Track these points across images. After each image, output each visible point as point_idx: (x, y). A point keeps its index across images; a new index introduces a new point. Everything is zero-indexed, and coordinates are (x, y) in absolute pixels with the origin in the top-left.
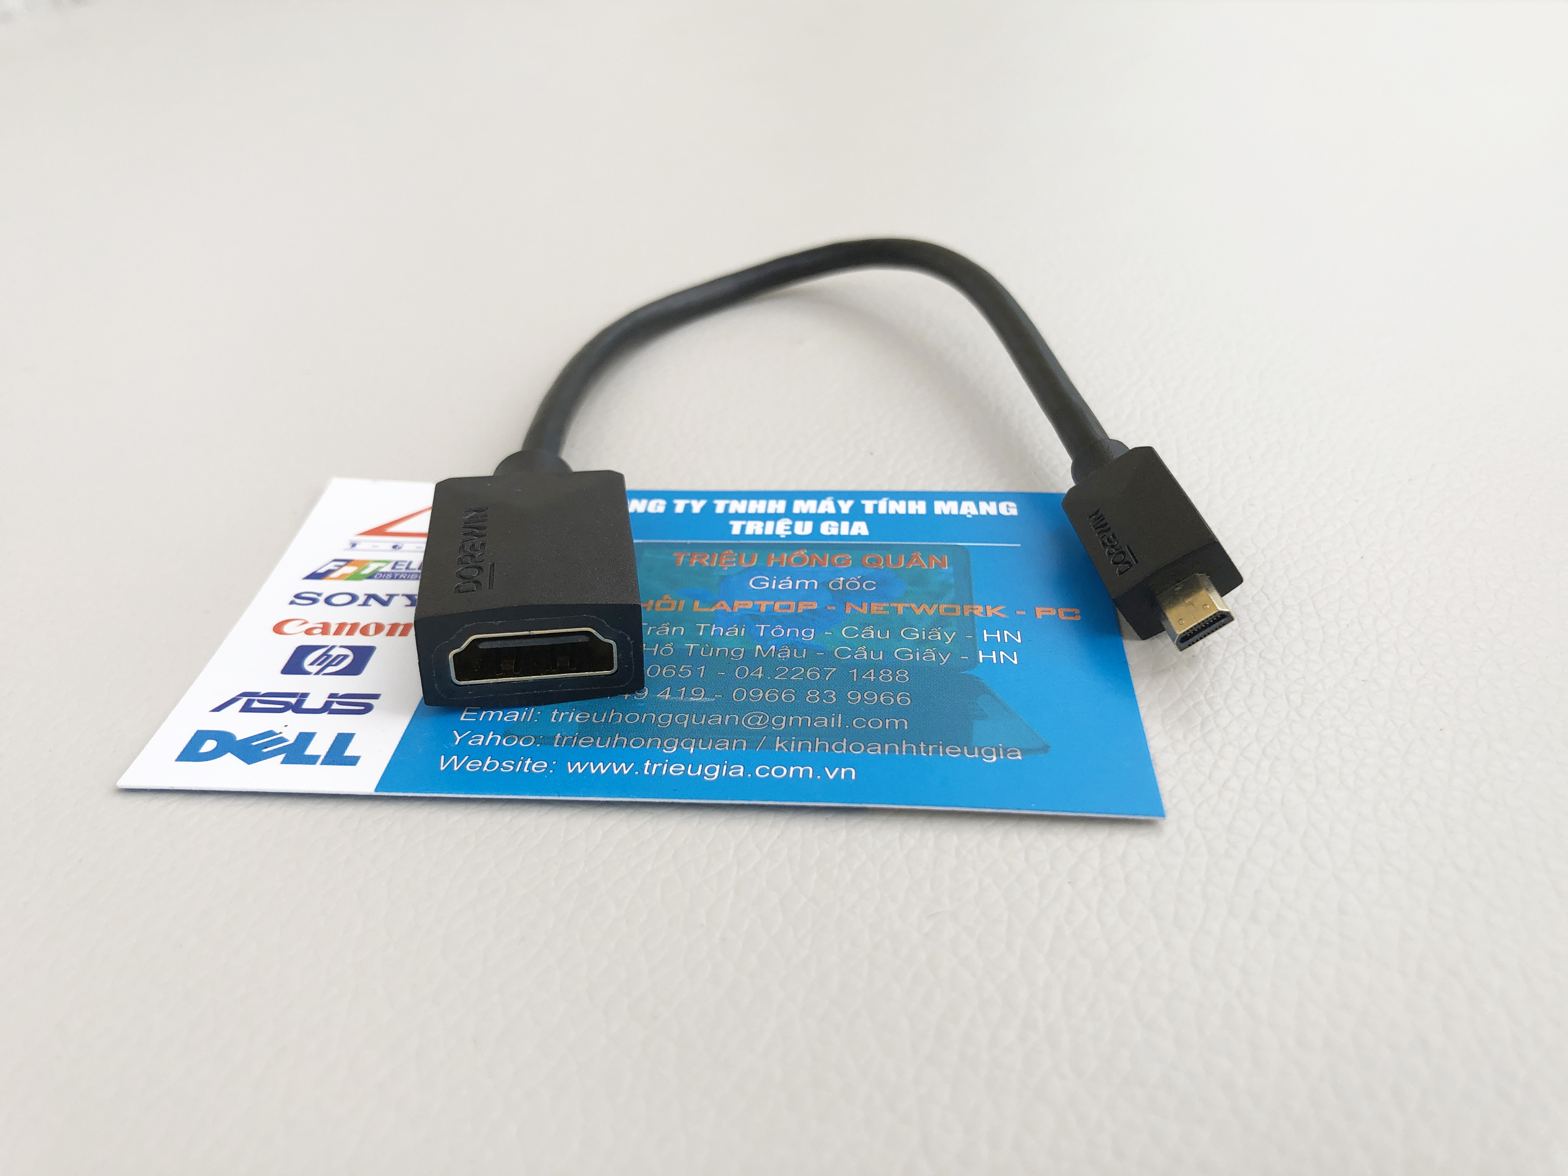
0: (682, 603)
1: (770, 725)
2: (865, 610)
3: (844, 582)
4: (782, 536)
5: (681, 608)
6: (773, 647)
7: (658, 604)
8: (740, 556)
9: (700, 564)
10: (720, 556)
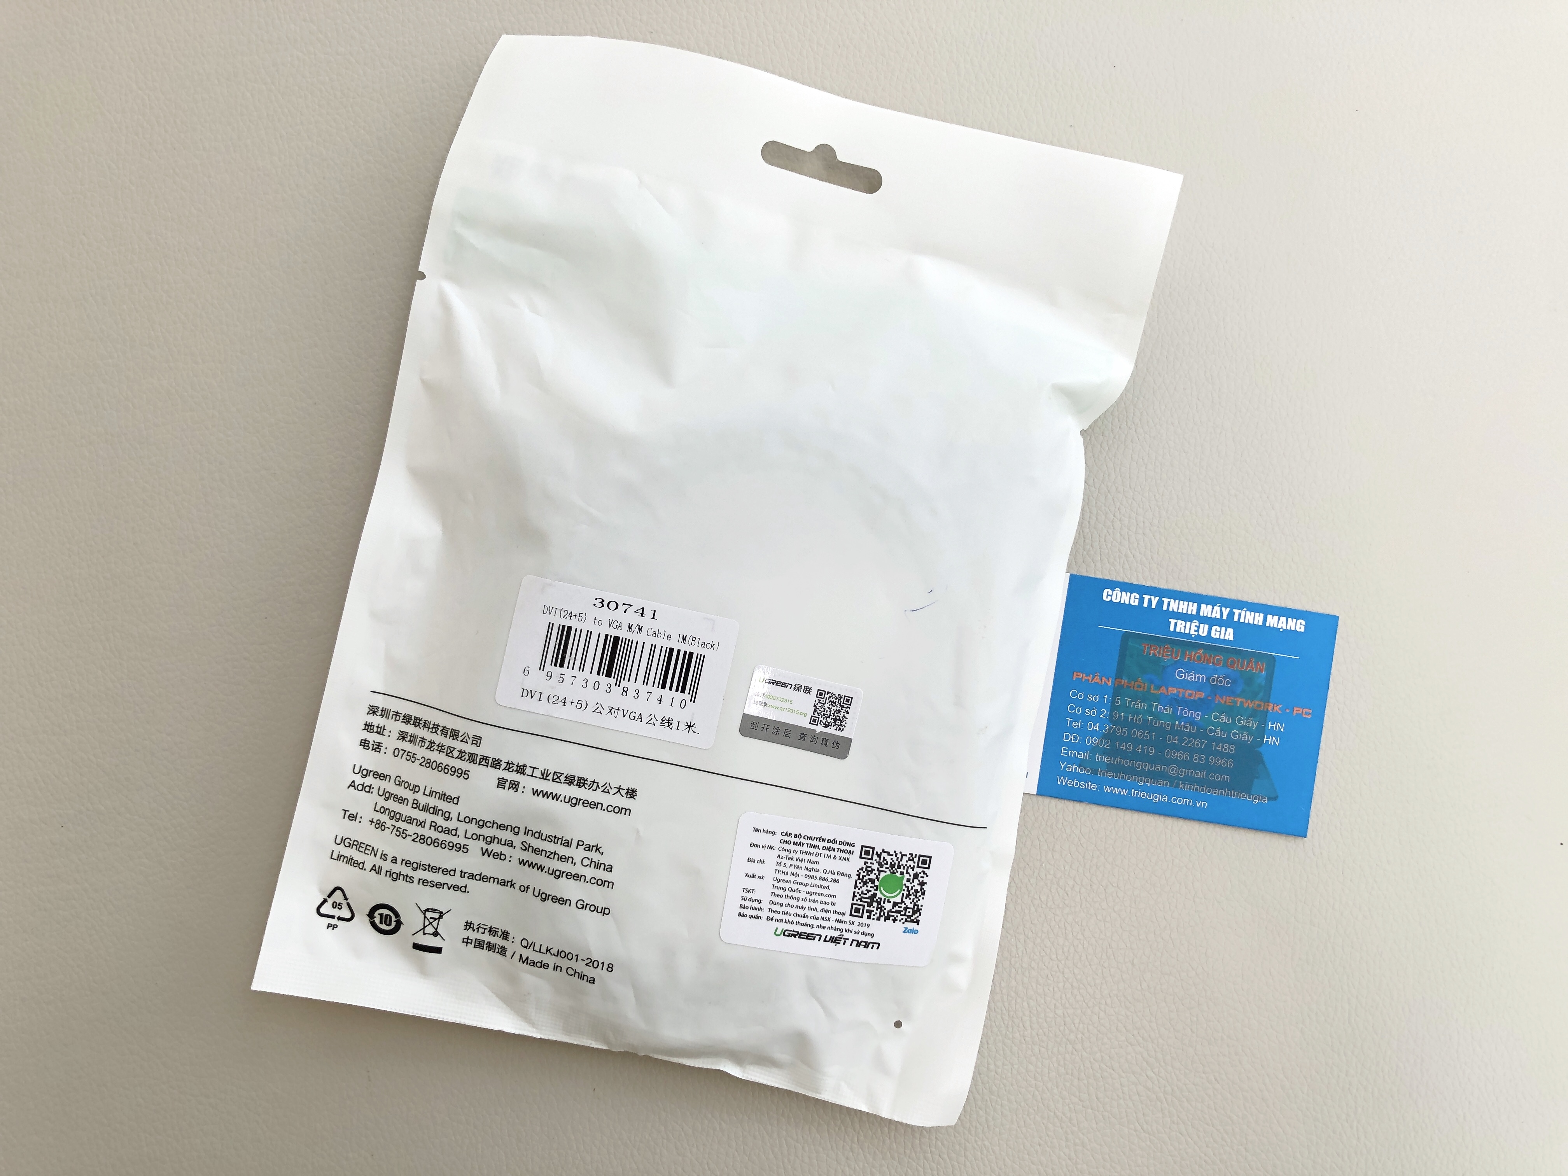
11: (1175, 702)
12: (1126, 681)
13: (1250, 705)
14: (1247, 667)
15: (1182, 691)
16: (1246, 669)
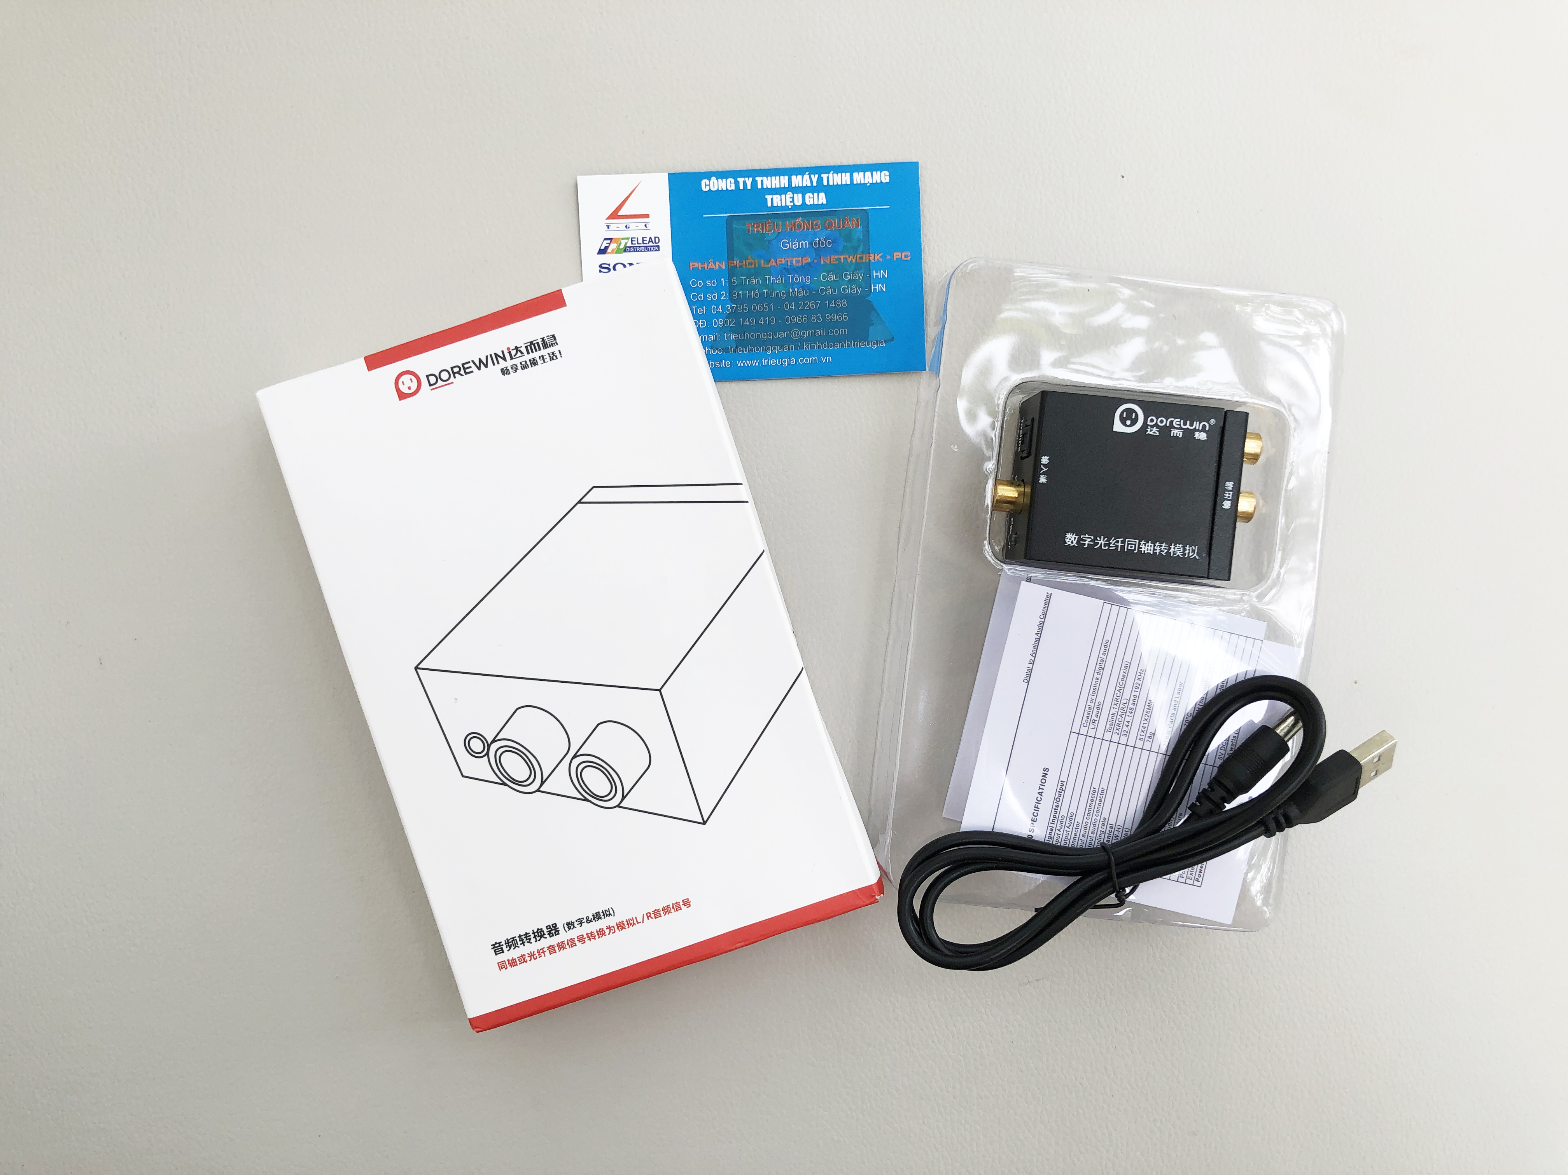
0: (757, 261)
1: (801, 336)
2: (828, 262)
3: (819, 241)
4: (790, 207)
5: (757, 264)
6: (796, 289)
7: (747, 264)
8: (774, 223)
9: (758, 231)
10: (766, 225)
11: (786, 270)
12: (738, 262)
13: (852, 259)
14: (844, 224)
15: (789, 260)
16: (844, 227)
